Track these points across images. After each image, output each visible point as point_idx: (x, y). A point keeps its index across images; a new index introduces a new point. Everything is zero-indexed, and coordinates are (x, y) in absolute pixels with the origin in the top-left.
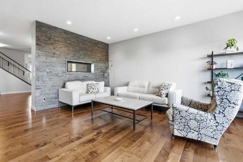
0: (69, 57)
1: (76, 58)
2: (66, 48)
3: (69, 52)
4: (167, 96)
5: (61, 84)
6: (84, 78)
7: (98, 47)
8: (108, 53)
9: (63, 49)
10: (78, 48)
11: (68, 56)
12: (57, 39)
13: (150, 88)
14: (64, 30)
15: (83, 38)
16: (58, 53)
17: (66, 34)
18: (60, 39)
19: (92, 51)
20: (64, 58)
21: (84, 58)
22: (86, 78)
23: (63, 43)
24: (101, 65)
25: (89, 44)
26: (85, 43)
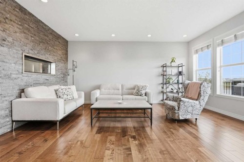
0: (26, 49)
1: (36, 52)
2: (23, 35)
3: (27, 41)
4: (146, 95)
5: (16, 92)
6: (46, 81)
7: (59, 43)
8: (67, 51)
9: (18, 34)
10: (38, 38)
11: (25, 47)
12: (8, 16)
13: (124, 90)
14: (20, 5)
15: (44, 27)
16: (10, 39)
17: (22, 12)
18: (14, 18)
19: (53, 46)
20: (20, 49)
21: (45, 55)
22: (47, 81)
23: (18, 26)
24: (61, 65)
25: (51, 36)
26: (46, 34)
